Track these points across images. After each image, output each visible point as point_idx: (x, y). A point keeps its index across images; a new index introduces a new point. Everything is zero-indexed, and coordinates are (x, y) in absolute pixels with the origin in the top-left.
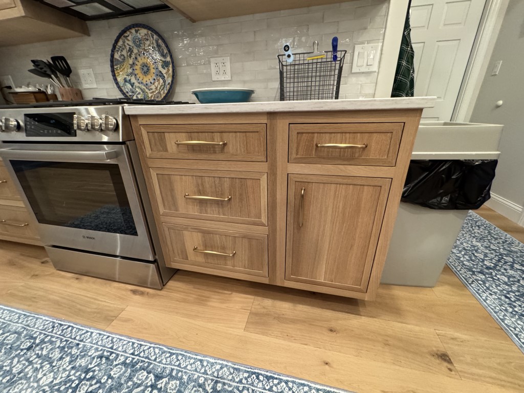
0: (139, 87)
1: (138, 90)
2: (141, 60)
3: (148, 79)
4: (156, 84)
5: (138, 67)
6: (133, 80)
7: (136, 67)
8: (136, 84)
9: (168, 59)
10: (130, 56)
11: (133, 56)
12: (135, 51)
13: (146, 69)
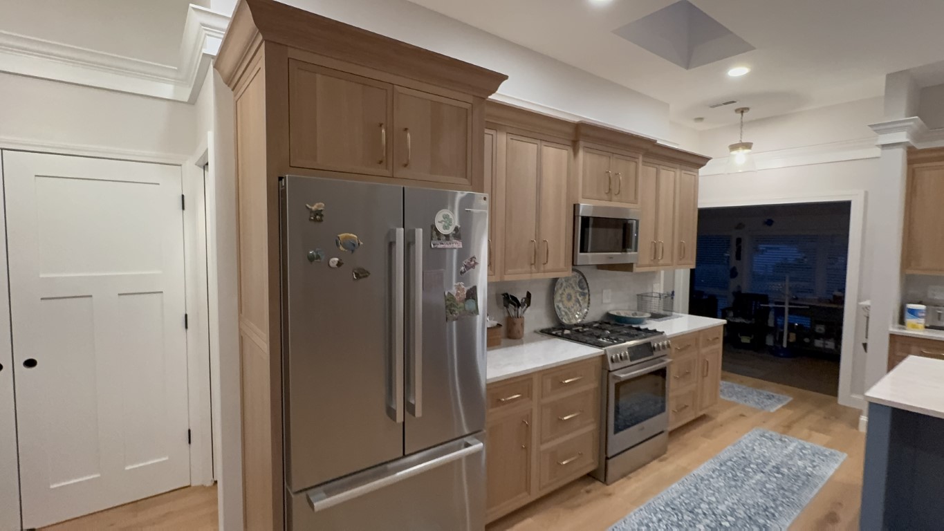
0: (564, 311)
1: (563, 313)
2: (568, 291)
3: (570, 304)
4: (575, 307)
5: (565, 296)
6: (561, 305)
7: (564, 296)
8: (563, 309)
9: (586, 291)
10: (561, 288)
11: (562, 289)
12: (564, 284)
13: (569, 299)
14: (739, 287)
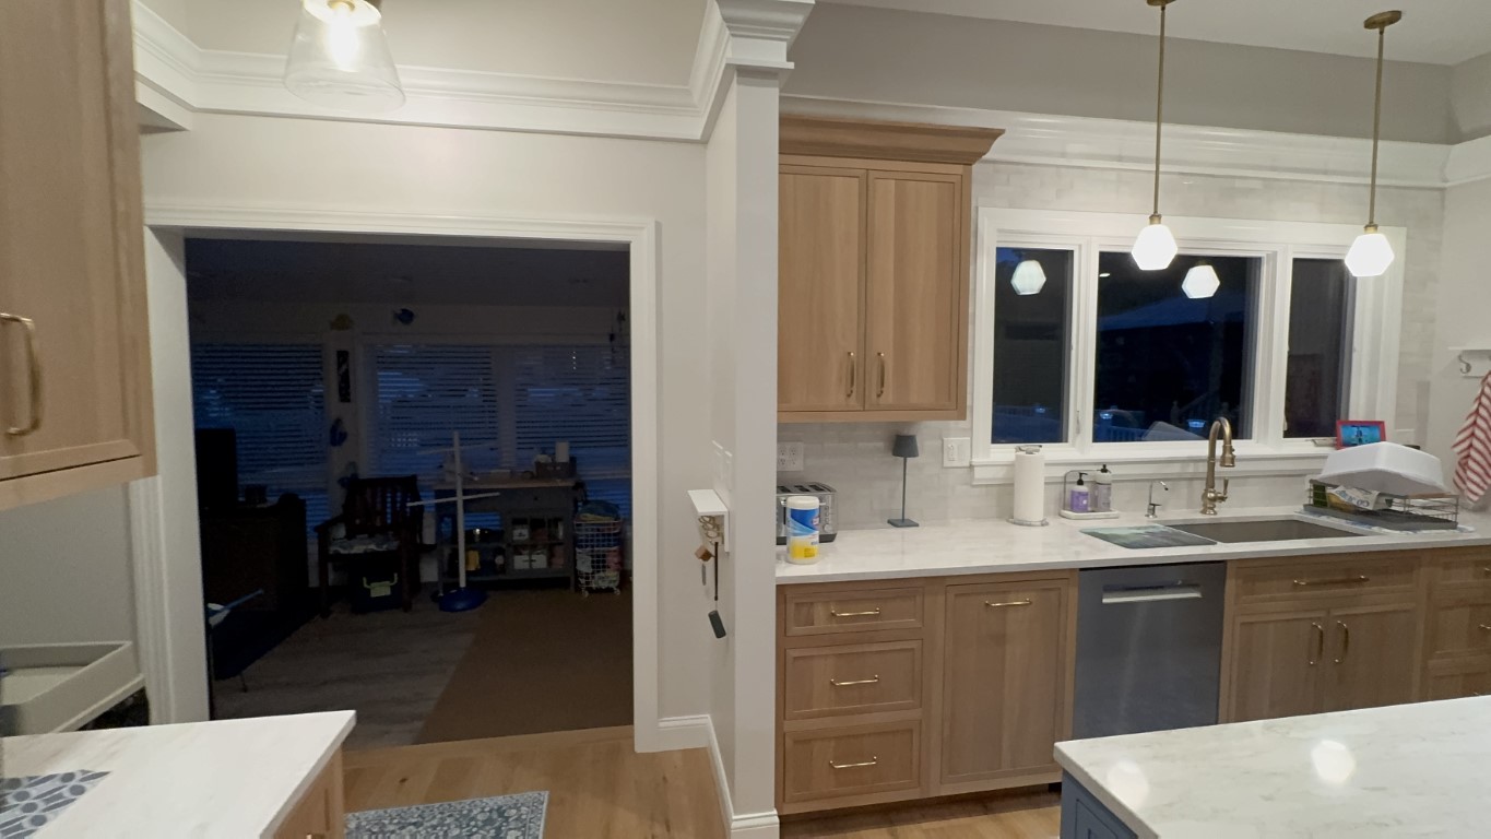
14: (353, 464)
